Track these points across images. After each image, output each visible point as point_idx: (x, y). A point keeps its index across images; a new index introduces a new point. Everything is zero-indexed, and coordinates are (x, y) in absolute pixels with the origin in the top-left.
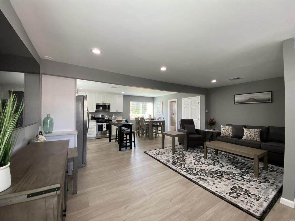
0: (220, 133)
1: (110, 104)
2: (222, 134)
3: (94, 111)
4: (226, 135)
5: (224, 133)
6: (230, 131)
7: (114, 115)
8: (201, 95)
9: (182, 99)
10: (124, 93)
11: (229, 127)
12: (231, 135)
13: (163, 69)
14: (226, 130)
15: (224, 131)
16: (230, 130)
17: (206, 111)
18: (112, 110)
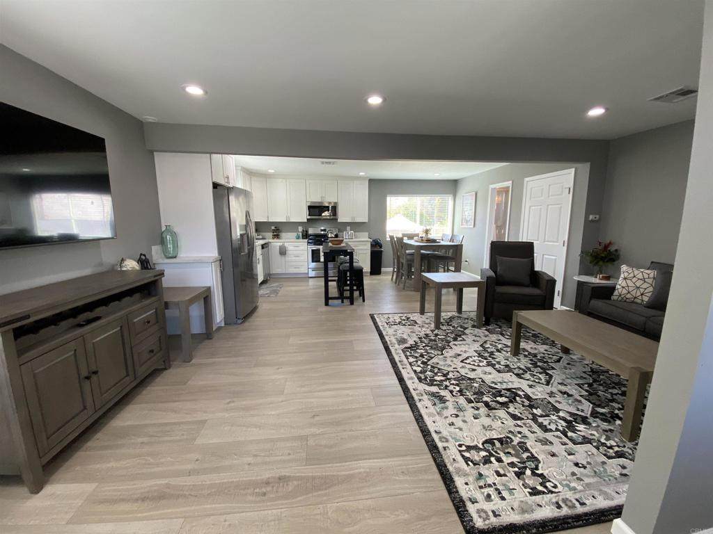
0: (613, 289)
1: (336, 203)
2: (616, 293)
3: (306, 221)
4: (629, 296)
5: (624, 291)
6: (645, 285)
7: (348, 228)
8: (579, 165)
9: (527, 179)
10: (363, 174)
11: (649, 272)
12: (646, 299)
13: (375, 100)
14: (634, 280)
15: (624, 284)
16: (650, 281)
17: (591, 217)
18: (342, 218)
